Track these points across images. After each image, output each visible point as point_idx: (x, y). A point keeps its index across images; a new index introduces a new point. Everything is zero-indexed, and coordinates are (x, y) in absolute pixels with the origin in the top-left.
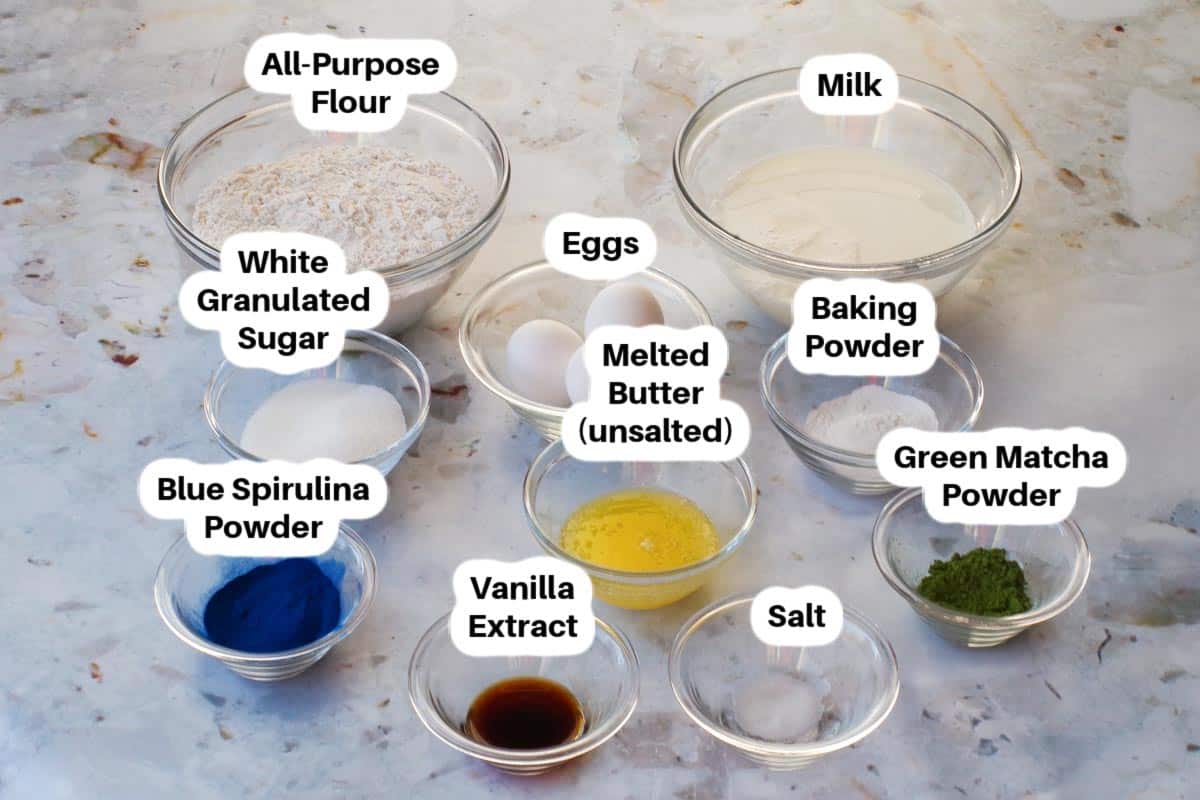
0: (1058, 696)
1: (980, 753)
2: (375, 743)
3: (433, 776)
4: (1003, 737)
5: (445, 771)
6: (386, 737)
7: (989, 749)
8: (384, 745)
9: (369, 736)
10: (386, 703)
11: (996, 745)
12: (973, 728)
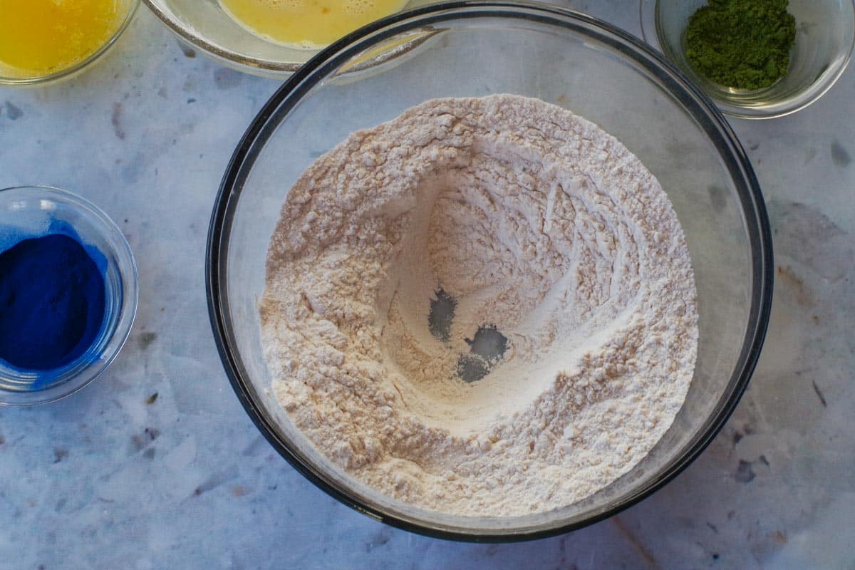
0: (824, 402)
1: (738, 479)
2: (142, 452)
3: (198, 492)
4: (763, 459)
5: (210, 485)
6: (153, 444)
7: (746, 475)
8: (151, 454)
9: (137, 443)
10: (154, 397)
11: (755, 469)
12: (734, 445)
